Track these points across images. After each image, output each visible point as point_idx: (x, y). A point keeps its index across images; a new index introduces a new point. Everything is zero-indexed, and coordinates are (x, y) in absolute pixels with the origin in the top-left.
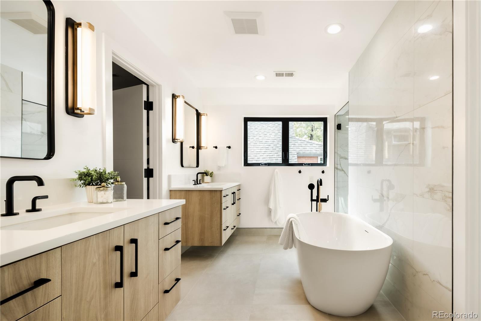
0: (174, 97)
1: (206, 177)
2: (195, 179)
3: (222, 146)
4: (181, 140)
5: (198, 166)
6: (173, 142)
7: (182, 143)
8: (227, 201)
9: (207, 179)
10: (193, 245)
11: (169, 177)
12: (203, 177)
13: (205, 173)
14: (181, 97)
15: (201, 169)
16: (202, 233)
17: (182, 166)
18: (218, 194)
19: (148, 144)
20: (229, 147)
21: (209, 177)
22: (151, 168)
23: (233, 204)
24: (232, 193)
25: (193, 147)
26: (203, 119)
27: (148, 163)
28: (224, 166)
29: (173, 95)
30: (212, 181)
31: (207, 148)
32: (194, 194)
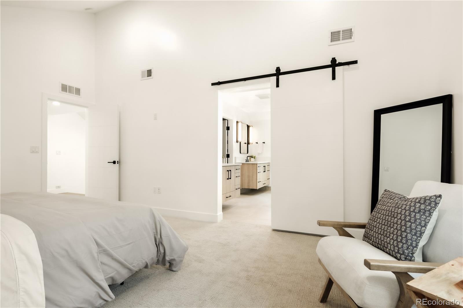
0: (237, 122)
1: (251, 159)
2: (246, 159)
3: (260, 142)
4: (240, 141)
5: (248, 153)
6: (237, 142)
7: (240, 143)
8: (260, 169)
9: (252, 159)
10: (245, 188)
11: (235, 158)
12: (250, 158)
13: (251, 156)
14: (240, 122)
15: (249, 154)
16: (249, 183)
17: (241, 153)
18: (256, 165)
19: (228, 143)
20: (264, 143)
21: (253, 158)
22: (229, 154)
23: (264, 172)
24: (264, 166)
25: (246, 143)
26: (251, 128)
27: (228, 152)
28: (261, 153)
29: (237, 121)
30: (255, 161)
31: (252, 143)
32: (245, 165)
